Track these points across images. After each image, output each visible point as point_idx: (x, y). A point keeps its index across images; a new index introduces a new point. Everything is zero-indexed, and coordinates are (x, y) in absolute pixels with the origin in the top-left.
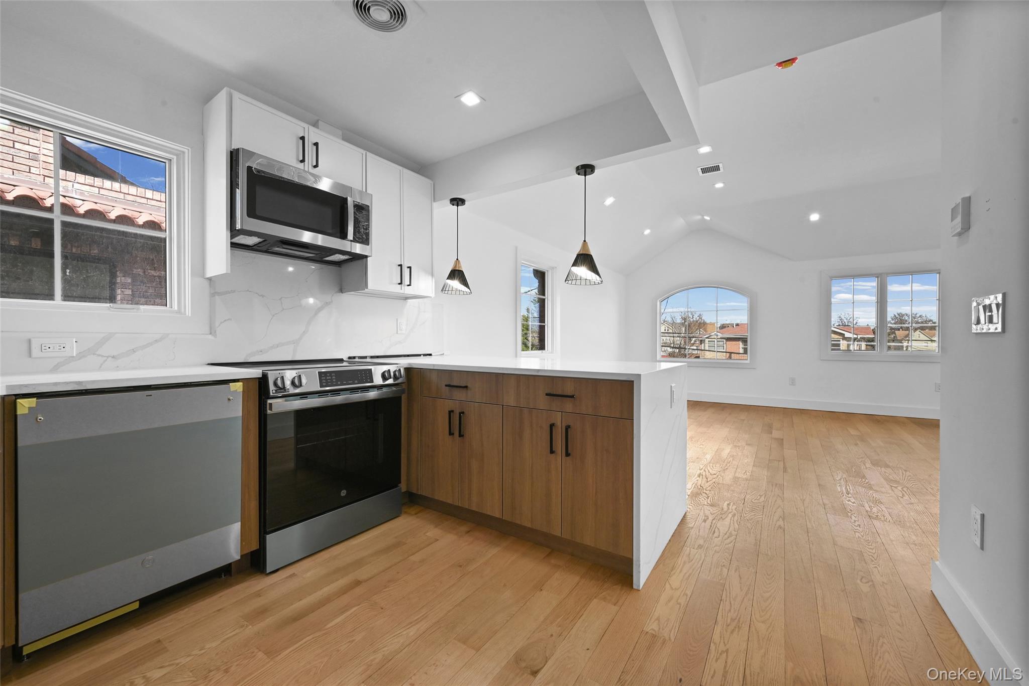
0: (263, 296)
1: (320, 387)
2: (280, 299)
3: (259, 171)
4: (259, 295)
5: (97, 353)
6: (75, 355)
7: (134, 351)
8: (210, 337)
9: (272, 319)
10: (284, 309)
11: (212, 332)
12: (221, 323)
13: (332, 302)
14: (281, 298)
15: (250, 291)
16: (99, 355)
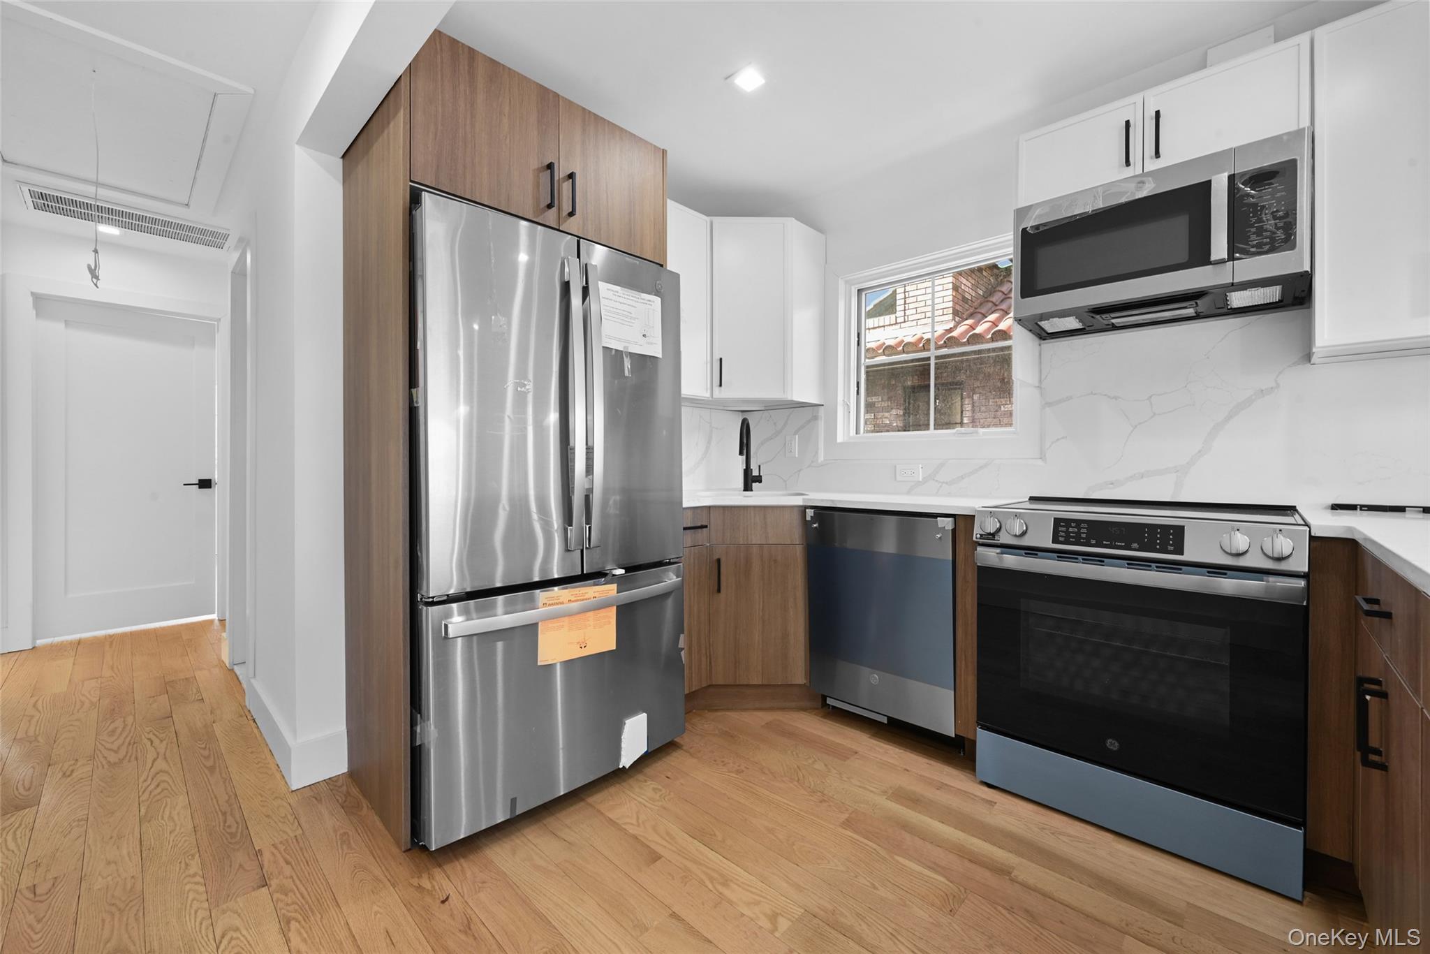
0: (1116, 398)
1: (1053, 543)
2: (1148, 399)
3: (1037, 227)
4: (1109, 397)
5: (936, 479)
6: (921, 480)
7: (962, 478)
8: (1040, 462)
9: (1132, 432)
10: (1155, 414)
11: (1042, 457)
12: (1052, 443)
13: (1278, 386)
14: (1151, 397)
15: (1095, 394)
16: (937, 481)
